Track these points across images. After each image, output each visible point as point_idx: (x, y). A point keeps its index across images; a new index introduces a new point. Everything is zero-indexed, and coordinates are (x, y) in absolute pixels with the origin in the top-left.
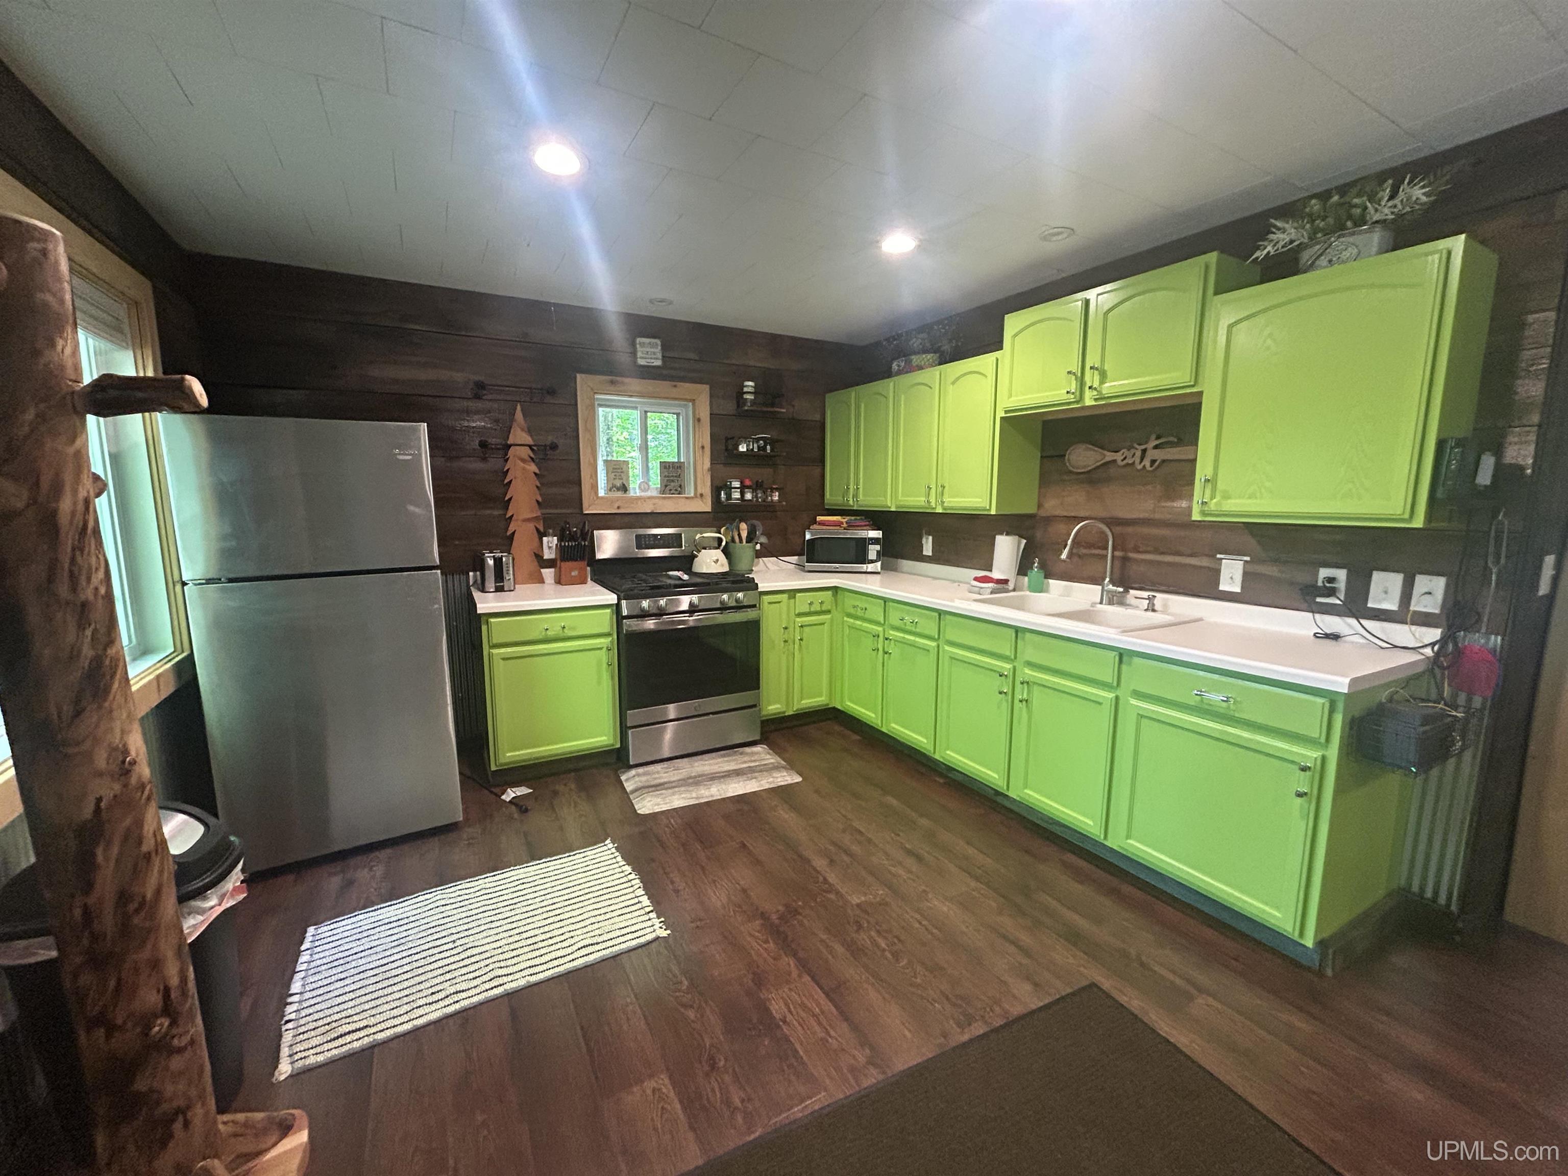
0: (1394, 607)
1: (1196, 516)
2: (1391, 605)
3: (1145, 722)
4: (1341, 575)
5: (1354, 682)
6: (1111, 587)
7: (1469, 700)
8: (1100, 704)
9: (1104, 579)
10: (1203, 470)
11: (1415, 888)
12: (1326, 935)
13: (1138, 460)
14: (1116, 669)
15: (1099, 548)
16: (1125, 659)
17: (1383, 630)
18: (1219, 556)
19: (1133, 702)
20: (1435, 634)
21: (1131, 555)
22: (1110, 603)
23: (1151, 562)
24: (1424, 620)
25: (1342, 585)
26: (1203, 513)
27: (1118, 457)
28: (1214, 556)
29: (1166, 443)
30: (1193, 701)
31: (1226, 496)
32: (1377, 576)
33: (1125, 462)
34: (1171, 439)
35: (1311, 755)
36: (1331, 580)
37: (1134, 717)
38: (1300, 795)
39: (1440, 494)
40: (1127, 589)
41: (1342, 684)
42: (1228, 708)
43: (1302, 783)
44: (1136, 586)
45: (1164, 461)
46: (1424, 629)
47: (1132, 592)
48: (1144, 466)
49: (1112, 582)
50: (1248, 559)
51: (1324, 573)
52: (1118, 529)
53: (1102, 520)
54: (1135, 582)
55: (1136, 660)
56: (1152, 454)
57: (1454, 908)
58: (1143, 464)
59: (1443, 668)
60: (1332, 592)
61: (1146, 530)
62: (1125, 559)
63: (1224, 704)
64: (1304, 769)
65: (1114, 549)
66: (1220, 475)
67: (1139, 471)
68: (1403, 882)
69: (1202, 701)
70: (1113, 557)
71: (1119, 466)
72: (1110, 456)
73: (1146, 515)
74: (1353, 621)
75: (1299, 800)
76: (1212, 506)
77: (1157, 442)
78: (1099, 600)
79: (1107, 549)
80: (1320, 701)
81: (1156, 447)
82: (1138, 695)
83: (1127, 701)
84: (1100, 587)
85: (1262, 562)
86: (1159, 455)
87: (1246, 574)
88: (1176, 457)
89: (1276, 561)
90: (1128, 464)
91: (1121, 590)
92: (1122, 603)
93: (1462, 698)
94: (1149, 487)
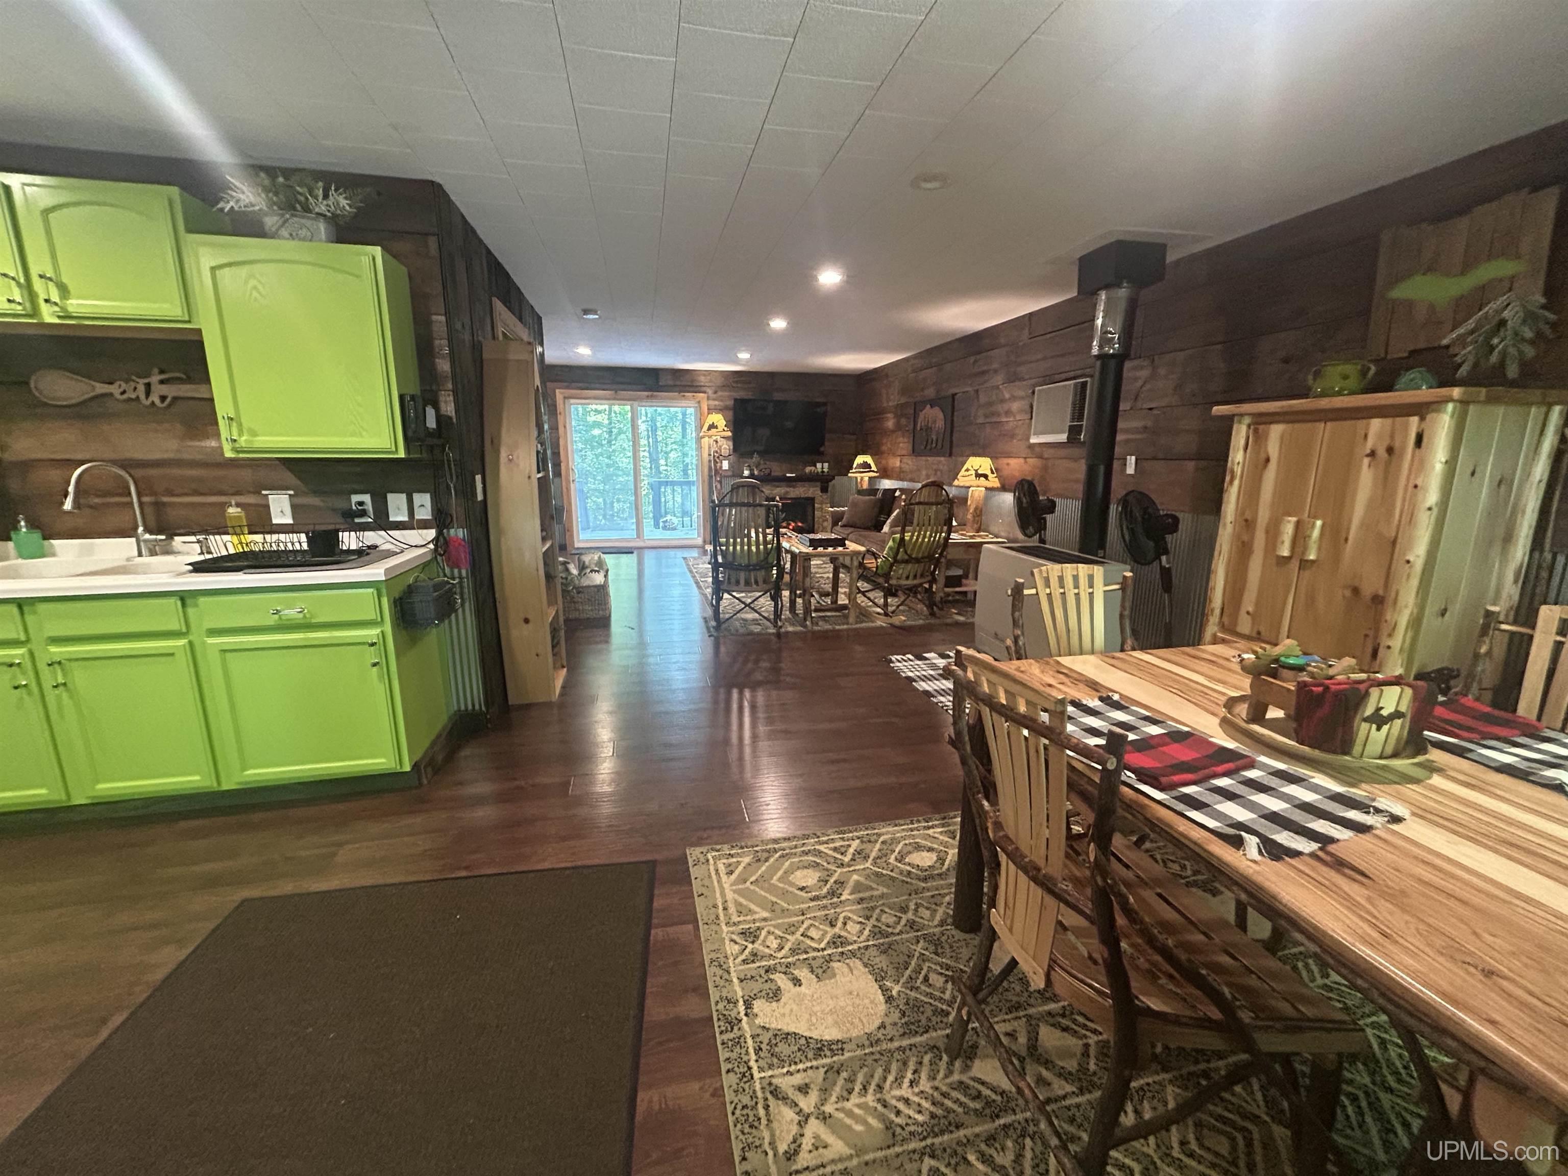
0: (406, 519)
1: (229, 454)
2: (404, 518)
3: (228, 655)
4: (367, 498)
5: (387, 571)
6: (147, 536)
7: (460, 573)
8: (172, 654)
9: (136, 528)
10: (223, 408)
11: (463, 708)
12: (417, 758)
13: (142, 397)
14: (181, 614)
15: (121, 495)
16: (188, 601)
17: (403, 536)
18: (264, 492)
19: (210, 641)
20: (432, 533)
21: (165, 499)
22: (153, 553)
23: (192, 505)
24: (424, 525)
25: (369, 507)
26: (235, 450)
27: (115, 389)
28: (260, 493)
29: (172, 378)
30: (272, 620)
31: (253, 433)
32: (391, 497)
33: (125, 396)
34: (177, 375)
35: (372, 633)
36: (361, 503)
37: (217, 654)
38: (375, 665)
39: (410, 434)
40: (171, 536)
41: (379, 574)
42: (305, 616)
43: (371, 655)
44: (182, 531)
45: (175, 399)
46: (425, 531)
47: (176, 538)
48: (153, 403)
49: (147, 530)
50: (292, 492)
51: (355, 498)
52: (139, 473)
53: (114, 462)
54: (179, 528)
55: (202, 600)
56: (158, 390)
57: (483, 709)
58: (150, 399)
59: (441, 555)
60: (363, 513)
61: (176, 472)
62: (158, 505)
63: (301, 615)
64: (373, 644)
65: (139, 495)
66: (242, 412)
67: (147, 407)
68: (456, 708)
69: (280, 618)
70: (141, 504)
71: (117, 400)
72: (101, 388)
73: (170, 455)
74: (383, 533)
75: (375, 669)
76: (243, 441)
77: (163, 377)
78: (136, 553)
79: (130, 494)
80: (370, 590)
81: (162, 382)
82: (213, 632)
83: (204, 643)
84: (133, 540)
85: (305, 494)
86: (171, 391)
87: (294, 507)
88: (190, 394)
89: (316, 493)
90: (130, 400)
91: (163, 537)
92: (168, 552)
93: (456, 571)
94: (167, 425)
